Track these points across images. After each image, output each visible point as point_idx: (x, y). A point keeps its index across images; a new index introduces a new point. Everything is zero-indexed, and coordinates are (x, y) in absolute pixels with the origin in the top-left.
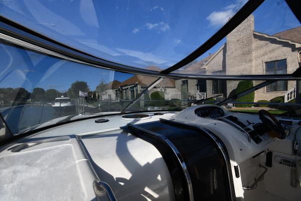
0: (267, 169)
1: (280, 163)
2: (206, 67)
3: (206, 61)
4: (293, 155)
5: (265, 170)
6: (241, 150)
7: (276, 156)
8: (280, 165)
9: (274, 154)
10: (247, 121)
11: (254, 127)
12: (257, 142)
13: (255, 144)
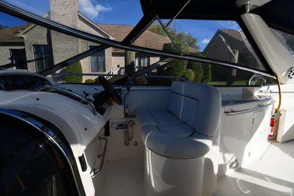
0: (106, 140)
1: (117, 129)
2: (23, 36)
3: (23, 29)
4: (125, 118)
5: (105, 141)
6: (86, 129)
7: (113, 124)
8: (116, 130)
9: (111, 122)
10: (84, 92)
11: (94, 97)
12: (102, 114)
13: (100, 116)
